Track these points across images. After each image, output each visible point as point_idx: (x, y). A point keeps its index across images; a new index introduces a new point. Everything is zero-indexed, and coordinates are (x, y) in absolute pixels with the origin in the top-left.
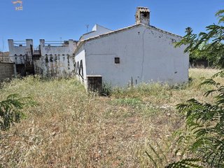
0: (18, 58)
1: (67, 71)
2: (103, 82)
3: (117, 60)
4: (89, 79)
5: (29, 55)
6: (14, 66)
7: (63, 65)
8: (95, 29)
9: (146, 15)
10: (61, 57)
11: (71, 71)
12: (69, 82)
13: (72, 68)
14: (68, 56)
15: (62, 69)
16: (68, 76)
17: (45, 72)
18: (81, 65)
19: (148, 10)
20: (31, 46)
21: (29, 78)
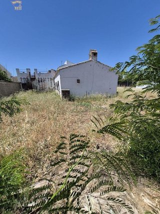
0: (23, 80)
1: (51, 88)
2: (71, 93)
3: (78, 81)
4: (63, 91)
5: (29, 78)
6: (21, 84)
7: (48, 84)
8: (66, 63)
9: (95, 54)
10: (47, 80)
11: (52, 87)
12: (52, 94)
13: (53, 86)
14: (51, 79)
15: (48, 86)
16: (51, 91)
17: (38, 88)
18: (58, 84)
19: (96, 52)
20: (30, 73)
21: (30, 91)
